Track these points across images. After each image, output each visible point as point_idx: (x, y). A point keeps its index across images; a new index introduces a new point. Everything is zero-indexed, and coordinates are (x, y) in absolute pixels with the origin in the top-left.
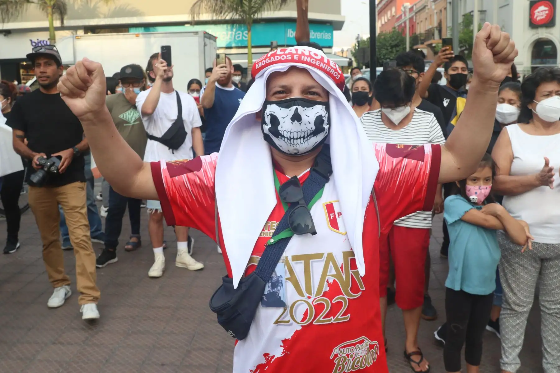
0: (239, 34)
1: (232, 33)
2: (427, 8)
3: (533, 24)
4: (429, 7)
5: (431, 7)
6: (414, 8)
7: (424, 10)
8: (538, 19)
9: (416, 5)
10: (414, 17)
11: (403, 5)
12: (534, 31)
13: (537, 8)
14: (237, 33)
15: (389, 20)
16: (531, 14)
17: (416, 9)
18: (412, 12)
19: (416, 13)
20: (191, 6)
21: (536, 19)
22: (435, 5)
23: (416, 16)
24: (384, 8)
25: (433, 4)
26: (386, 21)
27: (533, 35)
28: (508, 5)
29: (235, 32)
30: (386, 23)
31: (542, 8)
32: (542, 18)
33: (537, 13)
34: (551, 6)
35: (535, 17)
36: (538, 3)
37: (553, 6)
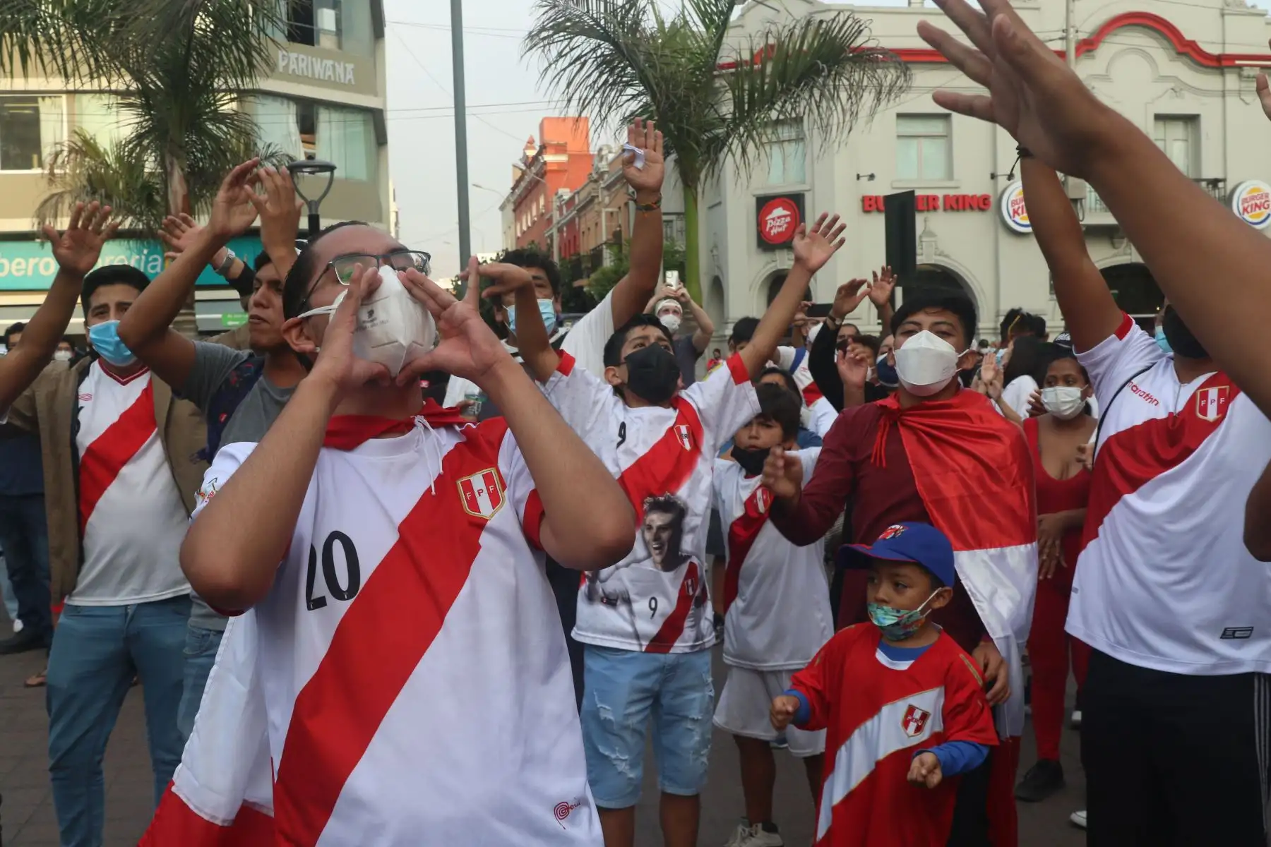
0: (155, 260)
1: (141, 259)
2: (596, 201)
3: (766, 243)
4: (600, 199)
5: (603, 200)
6: (577, 201)
7: (591, 206)
8: (774, 231)
9: (578, 193)
10: (577, 220)
11: (556, 194)
12: (765, 258)
13: (770, 212)
14: (150, 259)
15: (534, 223)
16: (761, 223)
17: (580, 202)
18: (572, 208)
19: (579, 211)
20: (37, 205)
21: (769, 233)
22: (609, 196)
23: (580, 218)
24: (526, 197)
25: (606, 193)
26: (530, 224)
27: (768, 263)
28: (720, 203)
29: (147, 256)
30: (529, 228)
31: (779, 211)
32: (780, 230)
33: (772, 221)
34: (795, 207)
35: (767, 229)
36: (772, 202)
37: (798, 207)
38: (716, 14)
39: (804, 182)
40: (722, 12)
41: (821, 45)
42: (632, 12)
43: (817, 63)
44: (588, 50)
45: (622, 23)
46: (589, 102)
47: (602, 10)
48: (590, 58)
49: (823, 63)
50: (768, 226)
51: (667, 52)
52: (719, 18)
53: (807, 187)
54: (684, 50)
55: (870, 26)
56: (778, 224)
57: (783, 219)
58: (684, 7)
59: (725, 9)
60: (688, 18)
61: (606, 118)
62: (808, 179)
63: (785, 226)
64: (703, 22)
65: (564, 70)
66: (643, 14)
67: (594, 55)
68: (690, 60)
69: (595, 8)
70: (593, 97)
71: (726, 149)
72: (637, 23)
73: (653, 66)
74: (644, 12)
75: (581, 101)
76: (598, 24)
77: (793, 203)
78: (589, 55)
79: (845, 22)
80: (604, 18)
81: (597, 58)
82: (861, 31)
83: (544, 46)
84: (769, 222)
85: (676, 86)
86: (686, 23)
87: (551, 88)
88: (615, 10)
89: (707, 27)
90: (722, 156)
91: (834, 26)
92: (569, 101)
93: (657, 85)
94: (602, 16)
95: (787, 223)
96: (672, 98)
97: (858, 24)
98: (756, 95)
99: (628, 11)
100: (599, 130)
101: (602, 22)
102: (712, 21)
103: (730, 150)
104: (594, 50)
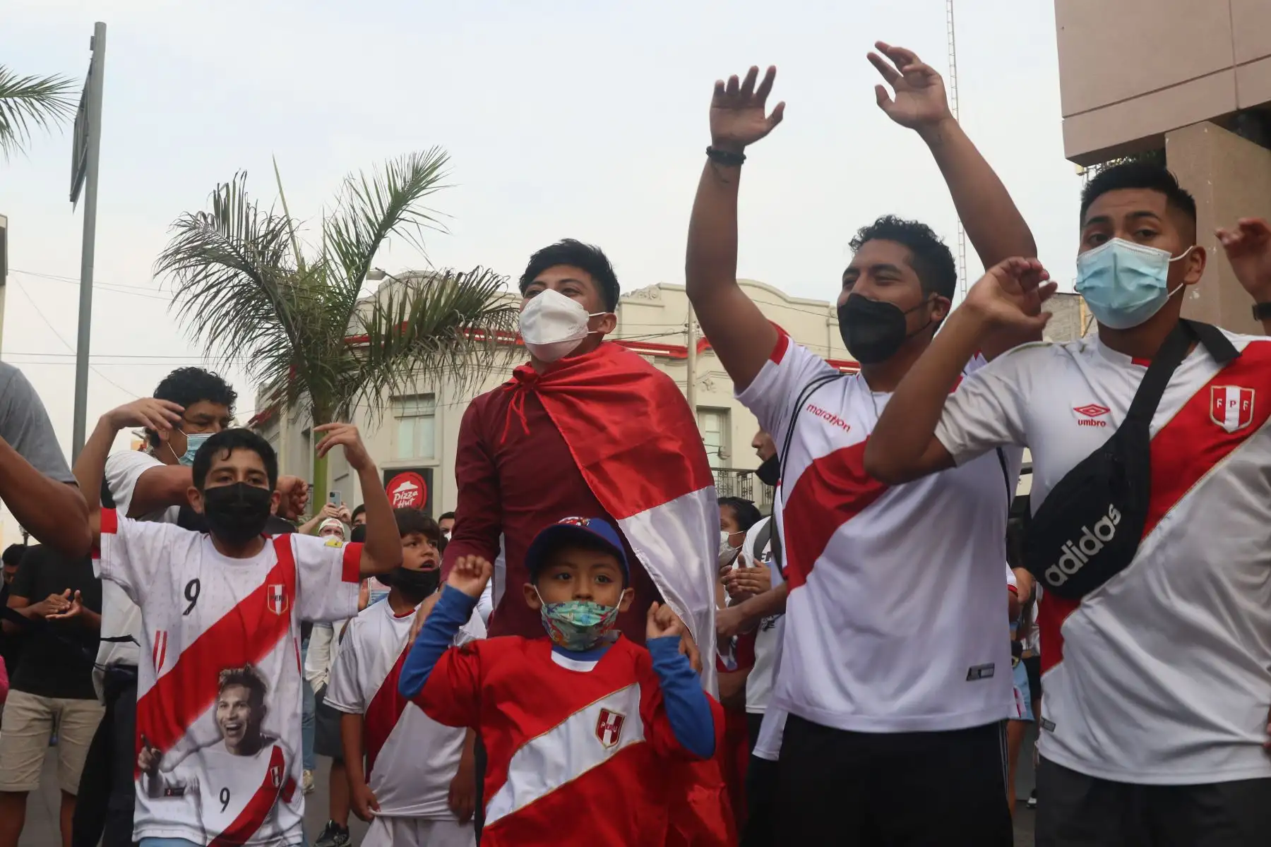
8: (400, 505)
13: (398, 486)
21: (396, 506)
31: (407, 485)
32: (407, 504)
33: (398, 494)
34: (424, 483)
35: (394, 503)
36: (401, 475)
37: (426, 482)
38: (357, 255)
39: (433, 458)
40: (363, 255)
41: (460, 296)
42: (273, 245)
43: (455, 312)
44: (225, 277)
45: (262, 253)
46: (223, 329)
47: (243, 237)
48: (225, 287)
49: (460, 312)
50: (395, 500)
51: (306, 286)
52: (360, 260)
53: (437, 463)
54: (323, 288)
55: (507, 282)
56: (405, 498)
57: (411, 493)
58: (325, 246)
59: (367, 253)
60: (328, 257)
61: (238, 347)
62: (437, 456)
63: (412, 499)
64: (344, 263)
65: (197, 296)
66: (284, 248)
67: (231, 284)
68: (328, 300)
69: (235, 234)
70: (227, 326)
71: (360, 391)
72: (277, 255)
73: (291, 300)
74: (286, 246)
75: (214, 330)
76: (238, 253)
77: (420, 477)
78: (224, 284)
79: (484, 276)
80: (244, 245)
81: (233, 287)
82: (498, 286)
83: (180, 269)
84: (396, 495)
85: (314, 321)
86: (326, 261)
87: (182, 314)
88: (255, 239)
89: (348, 269)
90: (355, 398)
91: (472, 279)
92: (201, 329)
93: (294, 319)
94: (243, 243)
95: (414, 497)
96: (308, 332)
97: (495, 280)
98: (393, 341)
99: (270, 242)
100: (230, 359)
101: (242, 250)
102: (353, 262)
103: (364, 392)
104: (230, 279)
